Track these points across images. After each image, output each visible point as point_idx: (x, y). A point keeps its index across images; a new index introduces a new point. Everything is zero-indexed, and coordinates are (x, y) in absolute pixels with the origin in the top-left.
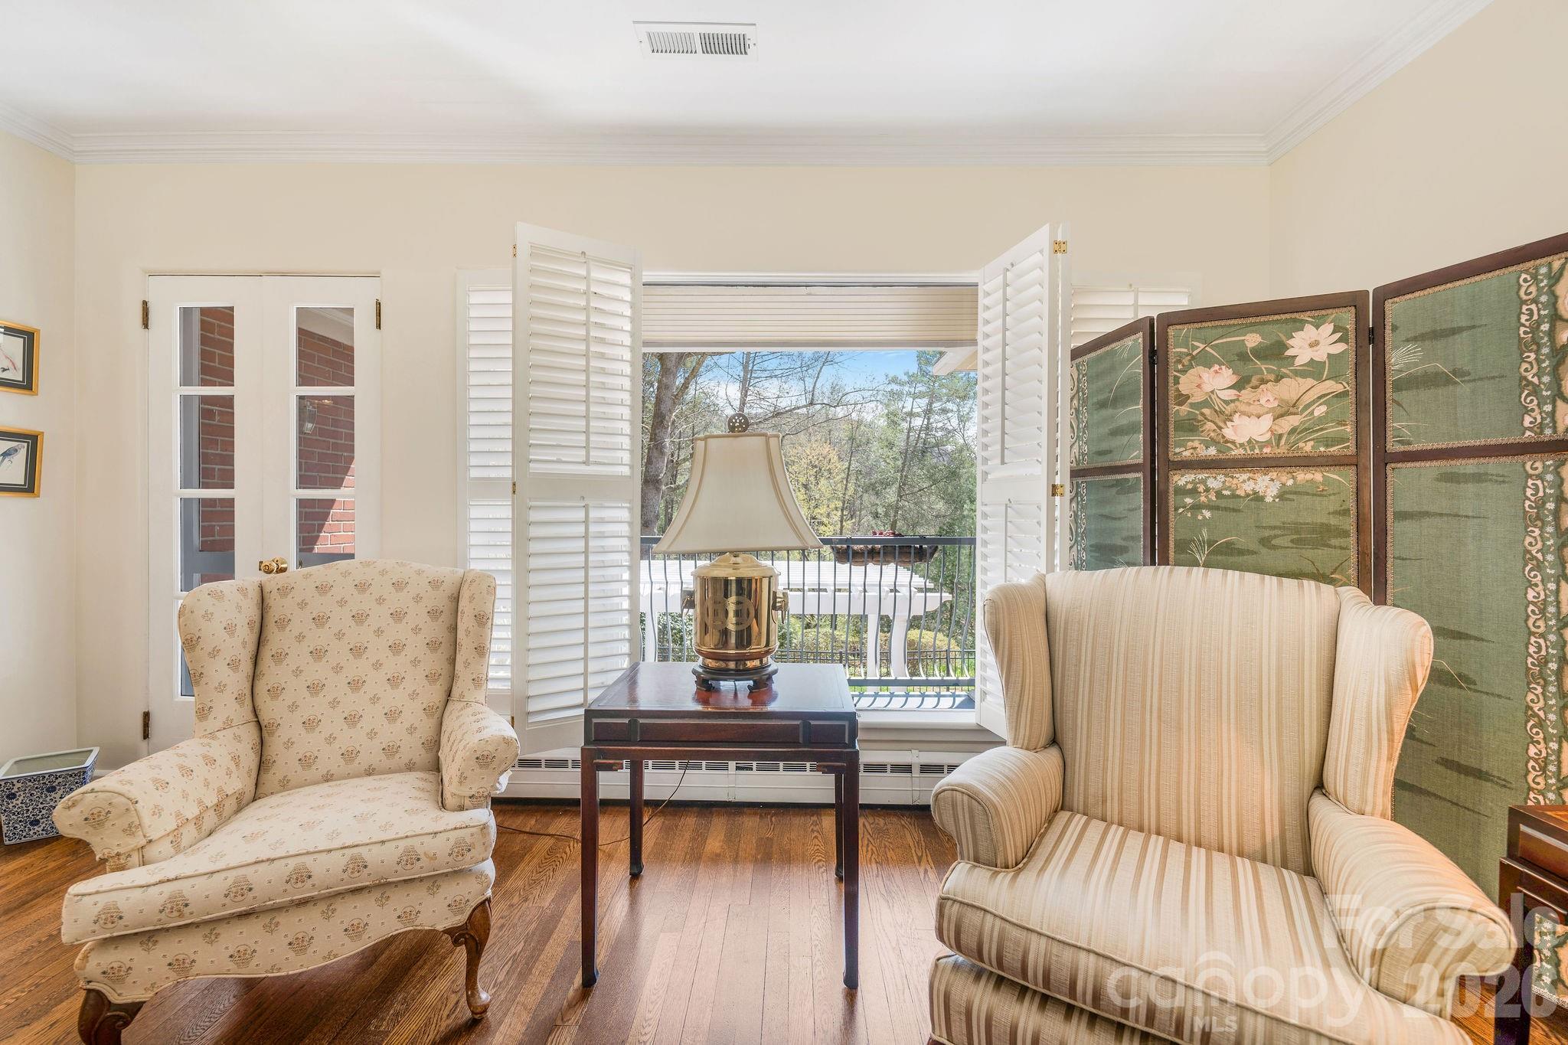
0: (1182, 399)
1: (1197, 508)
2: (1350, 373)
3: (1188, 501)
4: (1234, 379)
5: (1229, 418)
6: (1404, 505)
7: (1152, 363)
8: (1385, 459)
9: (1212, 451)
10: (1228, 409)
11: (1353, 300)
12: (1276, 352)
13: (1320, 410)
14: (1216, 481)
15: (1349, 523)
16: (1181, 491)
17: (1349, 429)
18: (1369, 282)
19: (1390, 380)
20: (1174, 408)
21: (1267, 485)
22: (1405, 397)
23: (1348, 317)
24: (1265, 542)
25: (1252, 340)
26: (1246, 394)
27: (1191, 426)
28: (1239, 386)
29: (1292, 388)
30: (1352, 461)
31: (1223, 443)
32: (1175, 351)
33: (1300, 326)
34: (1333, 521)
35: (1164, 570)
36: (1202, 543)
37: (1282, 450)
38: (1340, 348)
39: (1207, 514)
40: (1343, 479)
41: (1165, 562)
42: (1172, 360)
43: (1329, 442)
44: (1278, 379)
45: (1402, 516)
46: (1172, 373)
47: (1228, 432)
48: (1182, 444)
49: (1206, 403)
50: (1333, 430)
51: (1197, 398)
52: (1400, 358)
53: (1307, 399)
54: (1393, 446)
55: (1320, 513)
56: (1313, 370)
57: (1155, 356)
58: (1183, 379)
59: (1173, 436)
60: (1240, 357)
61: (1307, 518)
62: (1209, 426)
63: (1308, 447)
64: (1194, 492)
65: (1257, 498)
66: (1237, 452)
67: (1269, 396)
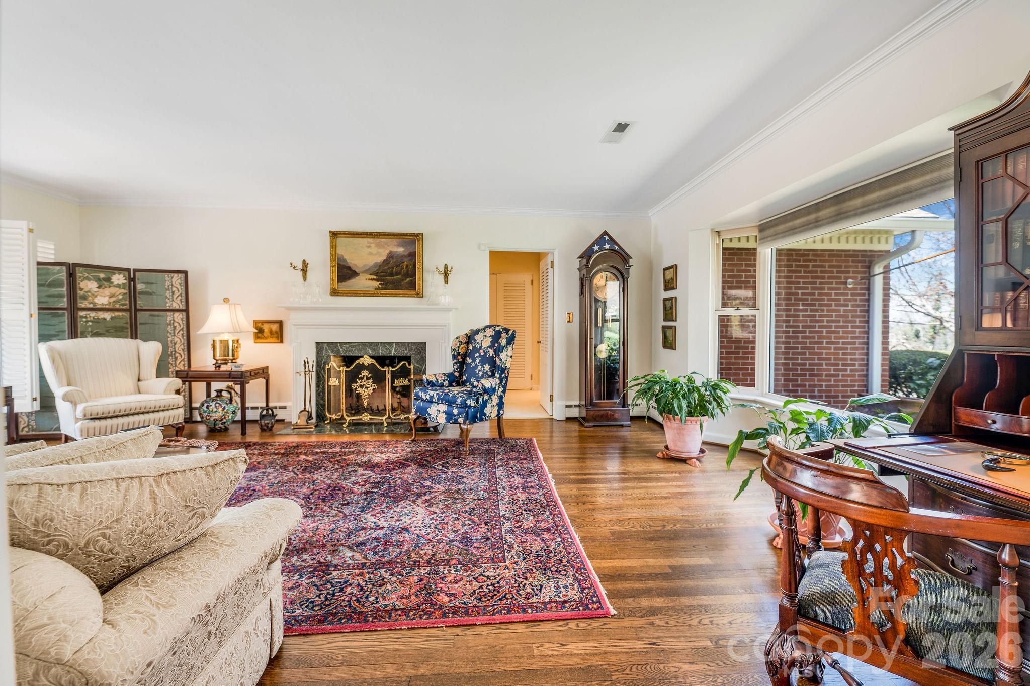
0: (81, 290)
1: (87, 322)
2: (127, 288)
3: (84, 320)
4: (97, 286)
5: (96, 296)
6: (142, 322)
7: (70, 277)
8: (136, 310)
9: (91, 306)
10: (96, 294)
11: (128, 270)
12: (108, 280)
13: (121, 297)
14: (93, 314)
15: (128, 326)
16: (82, 317)
17: (127, 302)
18: (132, 267)
19: (137, 291)
20: (79, 292)
21: (107, 316)
22: (140, 296)
23: (127, 274)
24: (107, 331)
25: (102, 276)
26: (101, 290)
27: (85, 298)
28: (99, 288)
29: (113, 290)
30: (129, 310)
31: (94, 304)
32: (78, 275)
33: (114, 274)
34: (124, 325)
35: (74, 340)
36: (89, 332)
37: (111, 307)
38: (125, 282)
39: (90, 323)
40: (127, 314)
41: (76, 337)
42: (78, 277)
43: (123, 305)
44: (110, 287)
45: (141, 324)
46: (78, 282)
47: (96, 300)
48: (82, 303)
49: (89, 292)
50: (123, 302)
51: (86, 290)
52: (140, 287)
53: (117, 293)
54: (138, 307)
55: (121, 323)
56: (118, 286)
57: (71, 275)
58: (81, 283)
59: (79, 300)
60: (98, 280)
61: (118, 324)
62: (90, 298)
63: (117, 306)
64: (86, 317)
65: (105, 319)
66: (98, 306)
67: (107, 292)
